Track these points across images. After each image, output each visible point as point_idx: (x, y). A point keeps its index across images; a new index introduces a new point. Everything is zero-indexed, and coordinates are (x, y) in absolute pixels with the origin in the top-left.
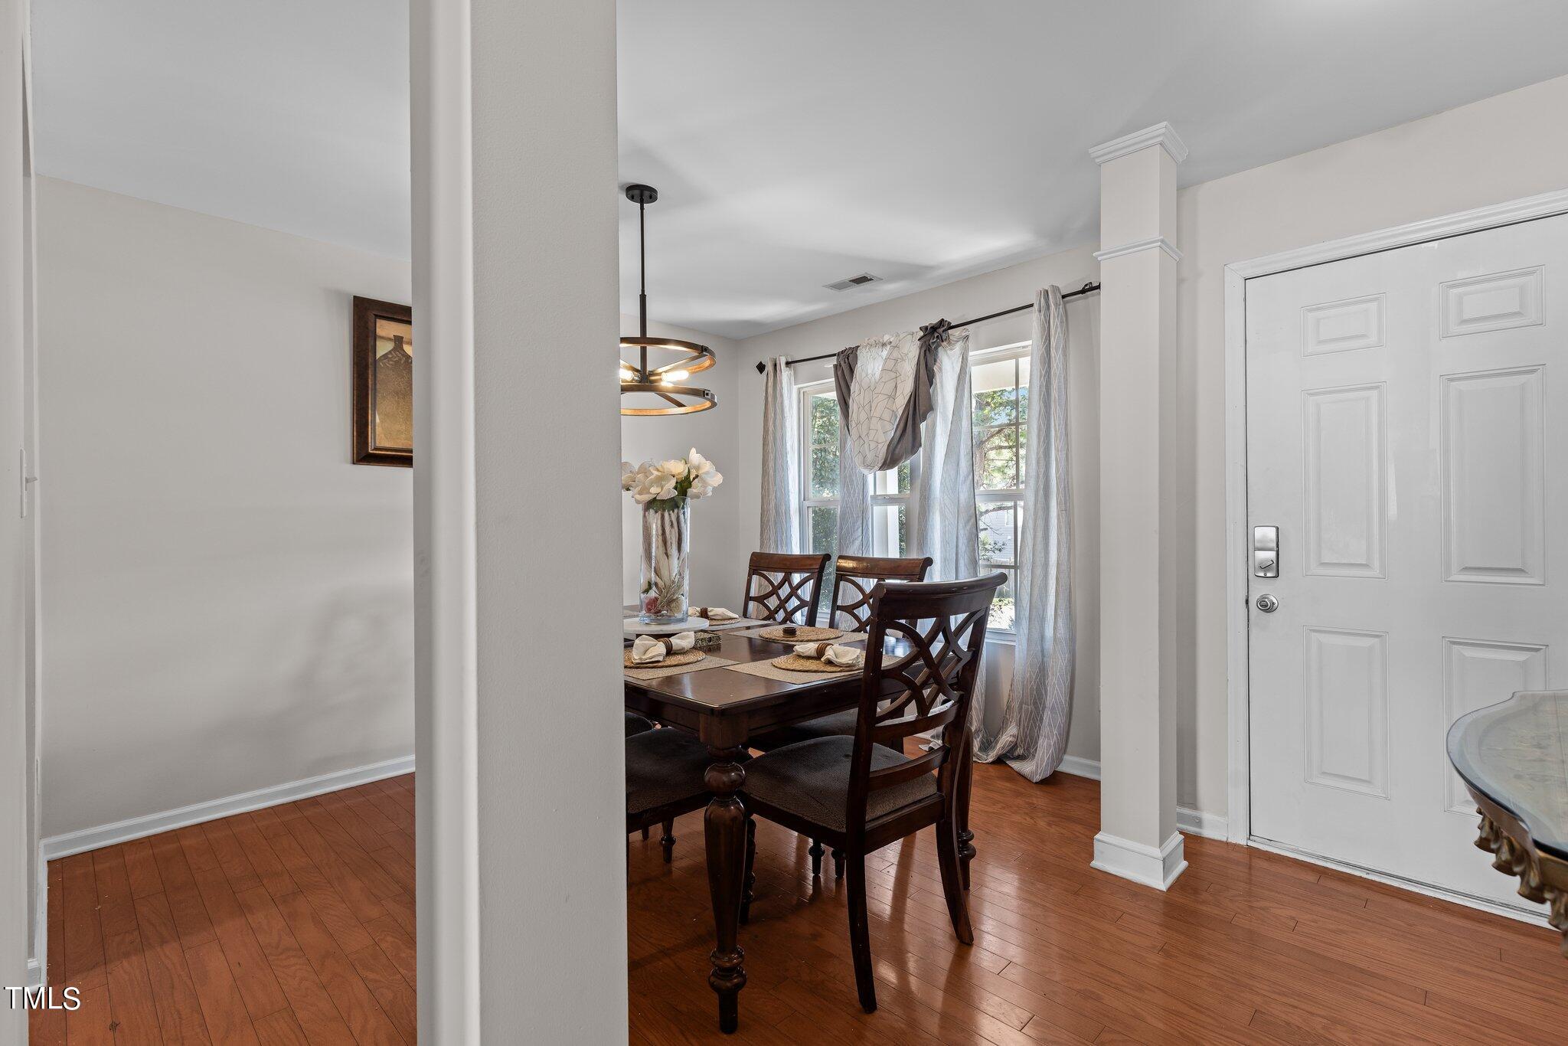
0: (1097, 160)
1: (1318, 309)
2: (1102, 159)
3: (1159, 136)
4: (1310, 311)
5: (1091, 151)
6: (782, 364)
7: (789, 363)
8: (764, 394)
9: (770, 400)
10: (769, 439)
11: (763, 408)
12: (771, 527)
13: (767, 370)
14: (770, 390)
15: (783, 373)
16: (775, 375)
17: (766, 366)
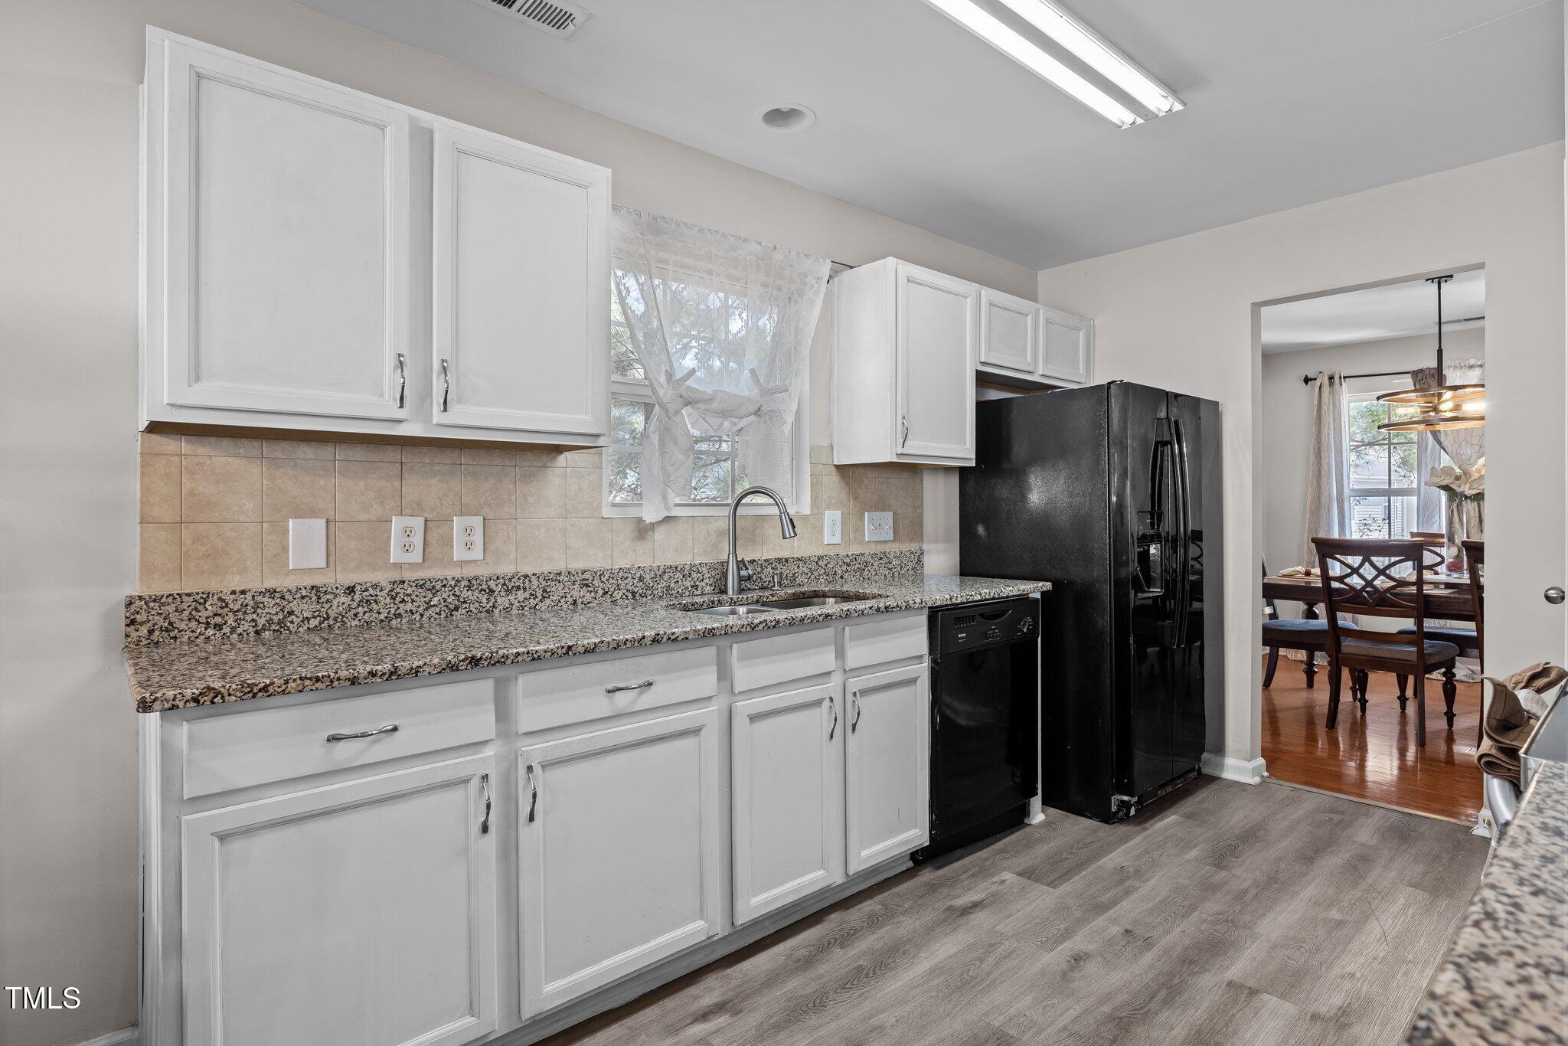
6: (1341, 378)
7: (1345, 377)
8: (1316, 402)
9: (1324, 407)
10: (1323, 439)
11: (1315, 413)
12: (1323, 511)
13: (1318, 383)
14: (1325, 400)
15: (1341, 384)
16: (1330, 386)
17: (1316, 379)
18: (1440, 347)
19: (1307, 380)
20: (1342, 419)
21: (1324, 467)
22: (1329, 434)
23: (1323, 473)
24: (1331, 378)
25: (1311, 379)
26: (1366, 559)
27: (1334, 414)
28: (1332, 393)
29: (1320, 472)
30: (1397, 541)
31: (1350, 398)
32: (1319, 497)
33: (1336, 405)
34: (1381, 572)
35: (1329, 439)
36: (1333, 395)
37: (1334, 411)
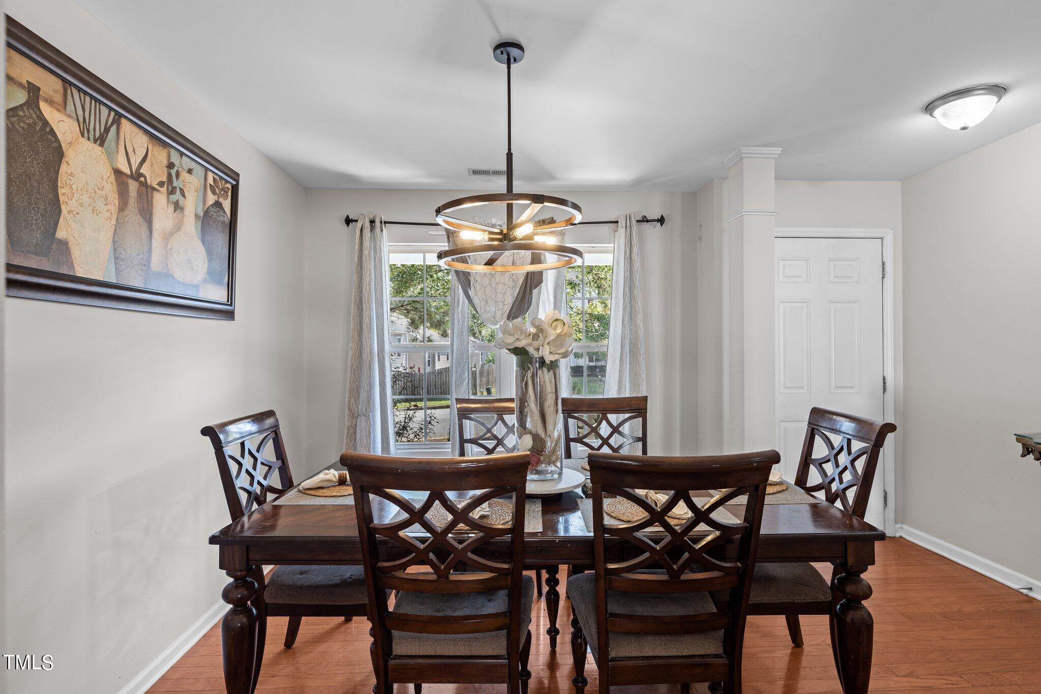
0: (743, 155)
1: (785, 260)
2: (746, 155)
3: (777, 154)
4: (781, 260)
5: (742, 148)
6: (381, 222)
7: (385, 223)
8: (357, 247)
9: (366, 252)
10: (364, 289)
11: (356, 259)
12: (365, 369)
13: (359, 225)
14: (366, 244)
15: (382, 230)
16: (371, 231)
17: (356, 221)
18: (509, 149)
19: (348, 221)
20: (383, 268)
21: (366, 320)
22: (370, 285)
23: (364, 326)
24: (372, 222)
25: (352, 221)
26: (437, 495)
27: (375, 262)
28: (373, 238)
29: (361, 326)
30: (472, 461)
31: (392, 248)
32: (361, 352)
33: (377, 250)
34: (460, 516)
35: (370, 288)
36: (374, 240)
37: (375, 258)
